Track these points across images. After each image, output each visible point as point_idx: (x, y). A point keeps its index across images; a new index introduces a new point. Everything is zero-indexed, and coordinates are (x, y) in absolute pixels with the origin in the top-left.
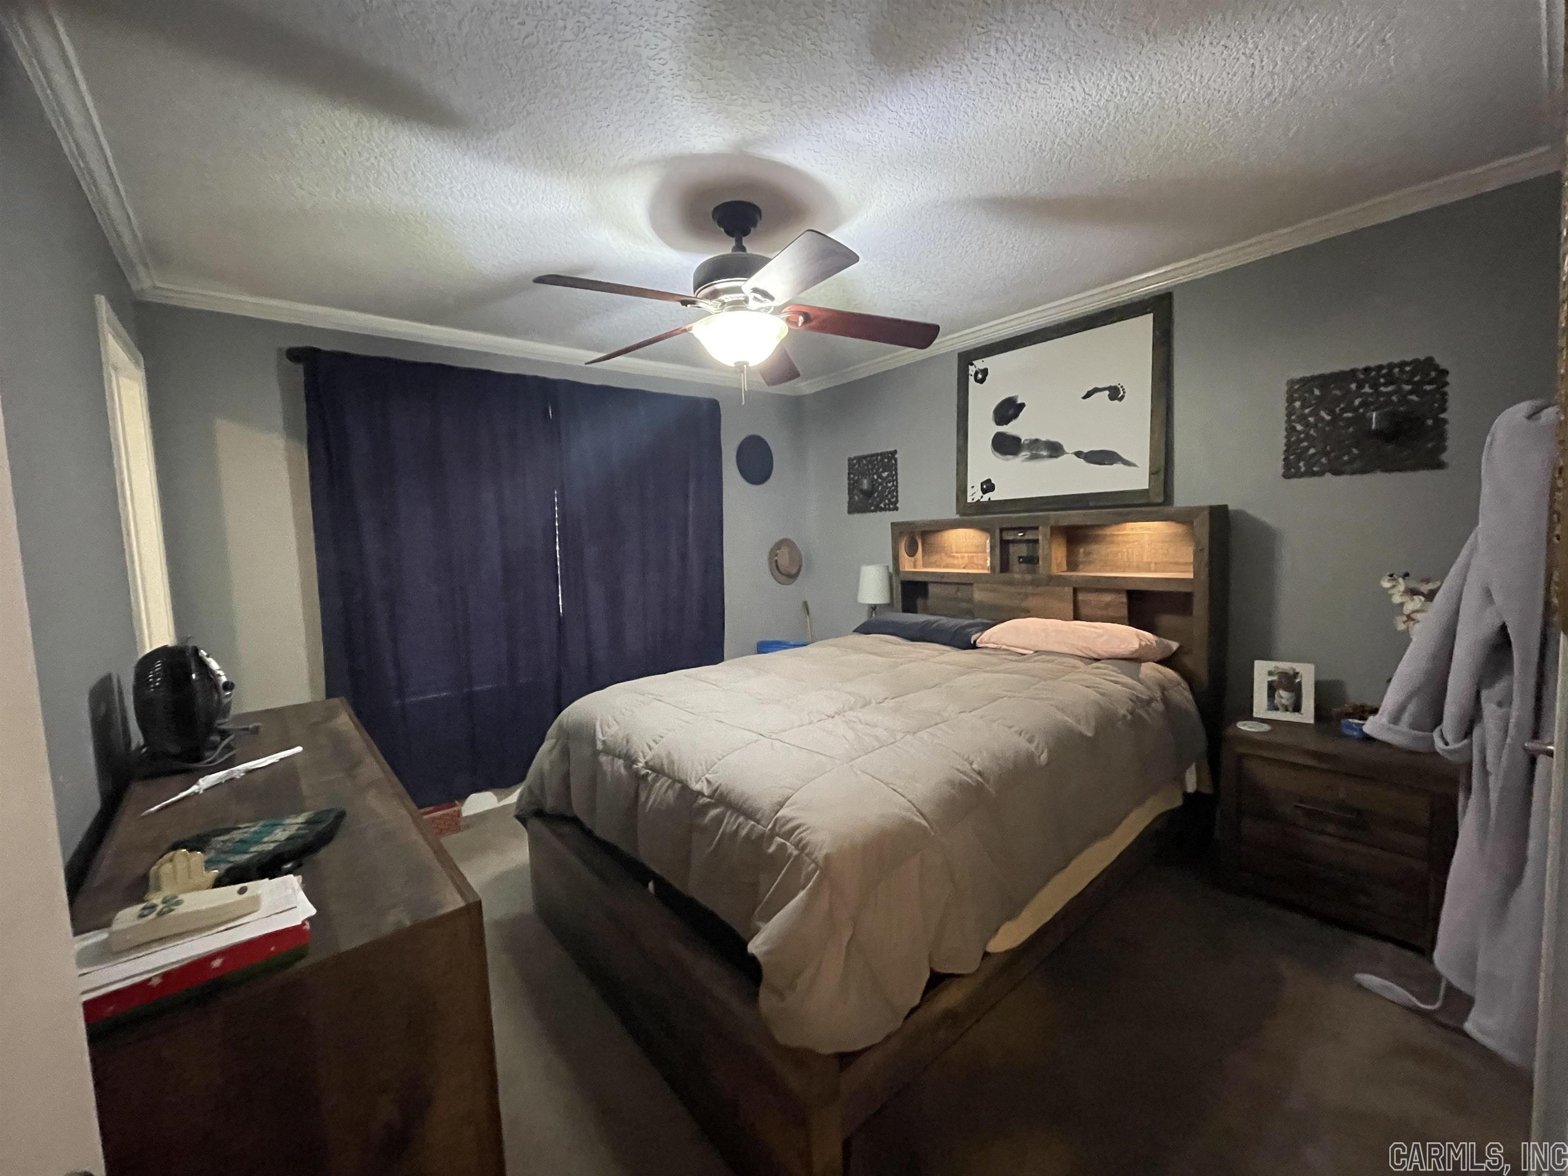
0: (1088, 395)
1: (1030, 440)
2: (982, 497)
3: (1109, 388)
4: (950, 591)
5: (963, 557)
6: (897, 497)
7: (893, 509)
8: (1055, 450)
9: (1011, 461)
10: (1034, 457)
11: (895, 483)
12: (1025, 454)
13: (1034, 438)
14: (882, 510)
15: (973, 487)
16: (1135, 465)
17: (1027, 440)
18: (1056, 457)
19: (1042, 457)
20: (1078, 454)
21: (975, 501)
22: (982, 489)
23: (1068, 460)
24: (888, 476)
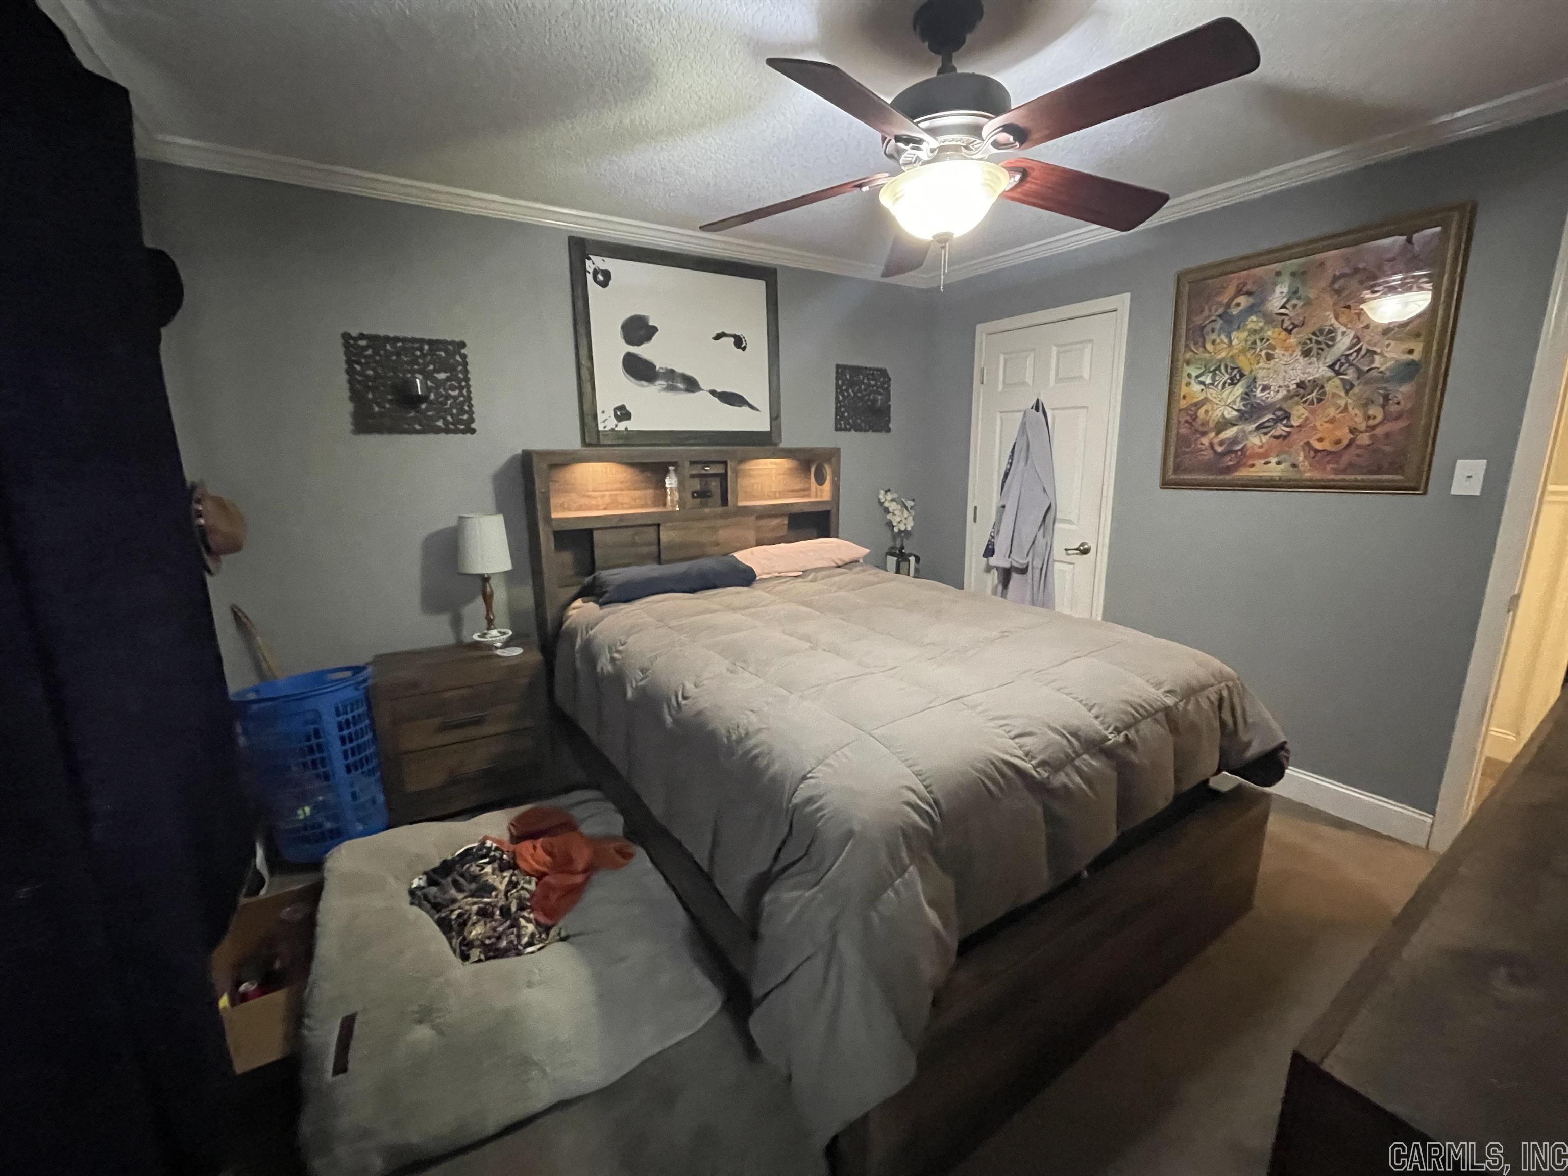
0: (718, 337)
1: (666, 369)
2: (616, 426)
3: (735, 336)
4: (624, 536)
5: (603, 496)
6: (471, 413)
7: (464, 432)
8: (691, 385)
9: (646, 389)
10: (671, 388)
11: (465, 392)
12: (661, 383)
13: (669, 367)
14: (438, 431)
15: (603, 412)
16: (758, 410)
17: (662, 368)
18: (693, 392)
19: (680, 390)
20: (713, 393)
21: (607, 429)
22: (616, 415)
23: (703, 397)
24: (448, 379)
